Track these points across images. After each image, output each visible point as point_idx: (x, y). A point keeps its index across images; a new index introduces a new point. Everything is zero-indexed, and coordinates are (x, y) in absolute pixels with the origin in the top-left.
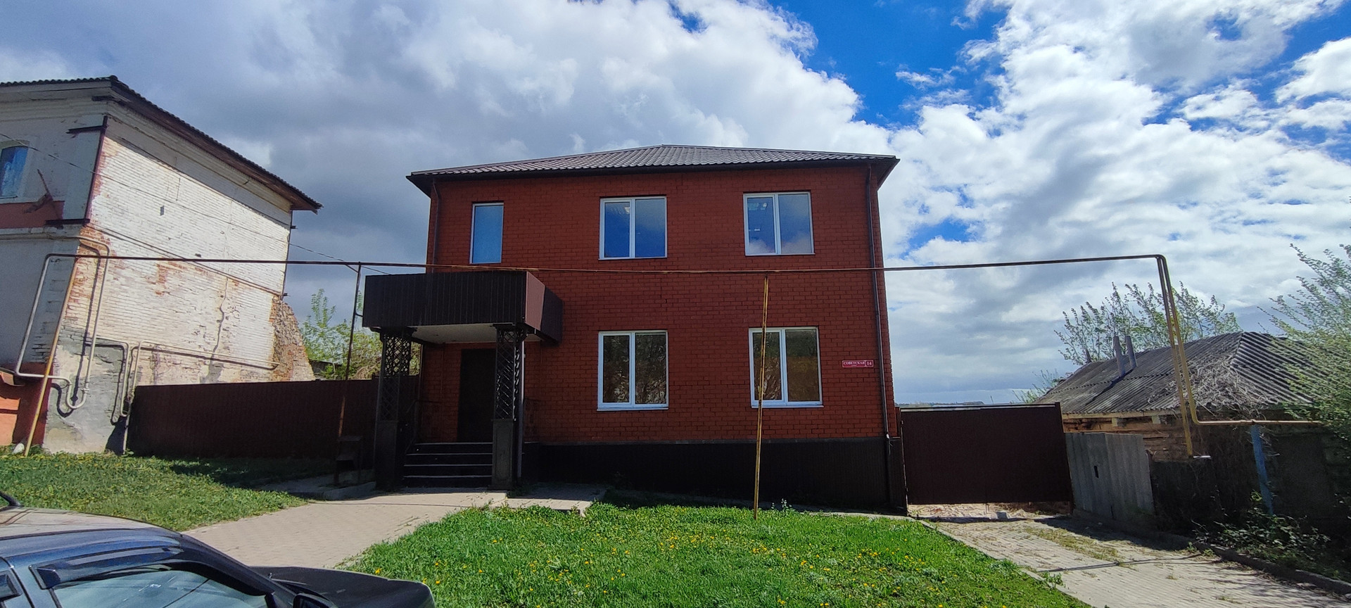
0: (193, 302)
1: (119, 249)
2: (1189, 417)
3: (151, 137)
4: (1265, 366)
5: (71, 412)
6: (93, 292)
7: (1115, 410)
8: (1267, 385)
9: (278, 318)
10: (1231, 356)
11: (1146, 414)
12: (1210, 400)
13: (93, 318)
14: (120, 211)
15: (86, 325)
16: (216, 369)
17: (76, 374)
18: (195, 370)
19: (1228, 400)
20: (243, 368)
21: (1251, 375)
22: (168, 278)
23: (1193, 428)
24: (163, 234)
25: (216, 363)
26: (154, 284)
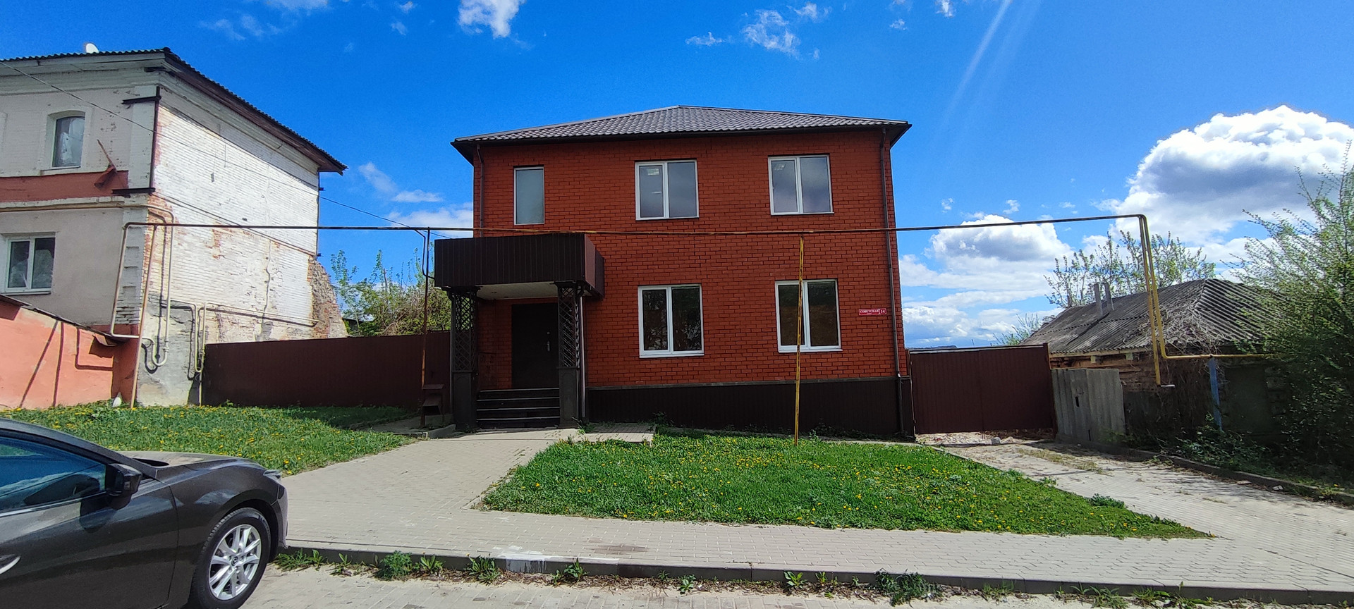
0: (244, 265)
1: (180, 216)
2: (1159, 353)
3: (197, 105)
4: (1224, 309)
5: (156, 368)
6: (163, 258)
7: (1095, 349)
8: (1224, 325)
9: (314, 277)
10: (1196, 301)
11: (1121, 352)
12: (1176, 339)
13: (165, 281)
14: (178, 179)
15: (160, 288)
16: (266, 327)
17: (156, 334)
18: (251, 329)
19: (1191, 338)
20: (289, 326)
21: (1212, 317)
22: (222, 242)
23: (1162, 362)
24: (215, 200)
25: (267, 321)
26: (211, 248)
